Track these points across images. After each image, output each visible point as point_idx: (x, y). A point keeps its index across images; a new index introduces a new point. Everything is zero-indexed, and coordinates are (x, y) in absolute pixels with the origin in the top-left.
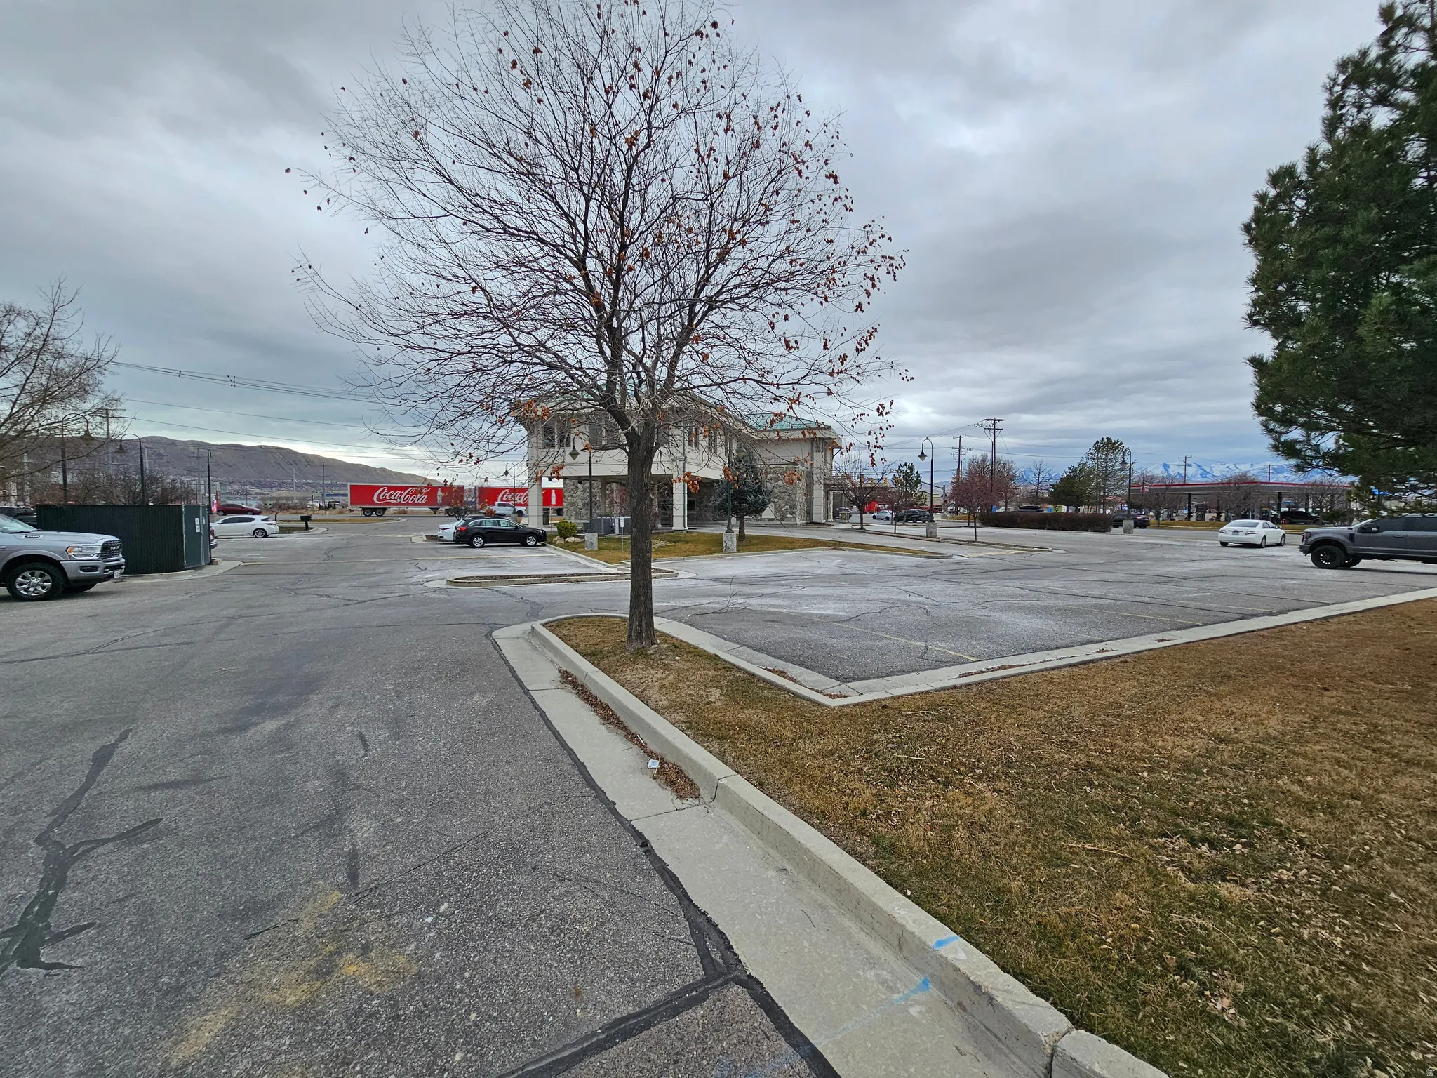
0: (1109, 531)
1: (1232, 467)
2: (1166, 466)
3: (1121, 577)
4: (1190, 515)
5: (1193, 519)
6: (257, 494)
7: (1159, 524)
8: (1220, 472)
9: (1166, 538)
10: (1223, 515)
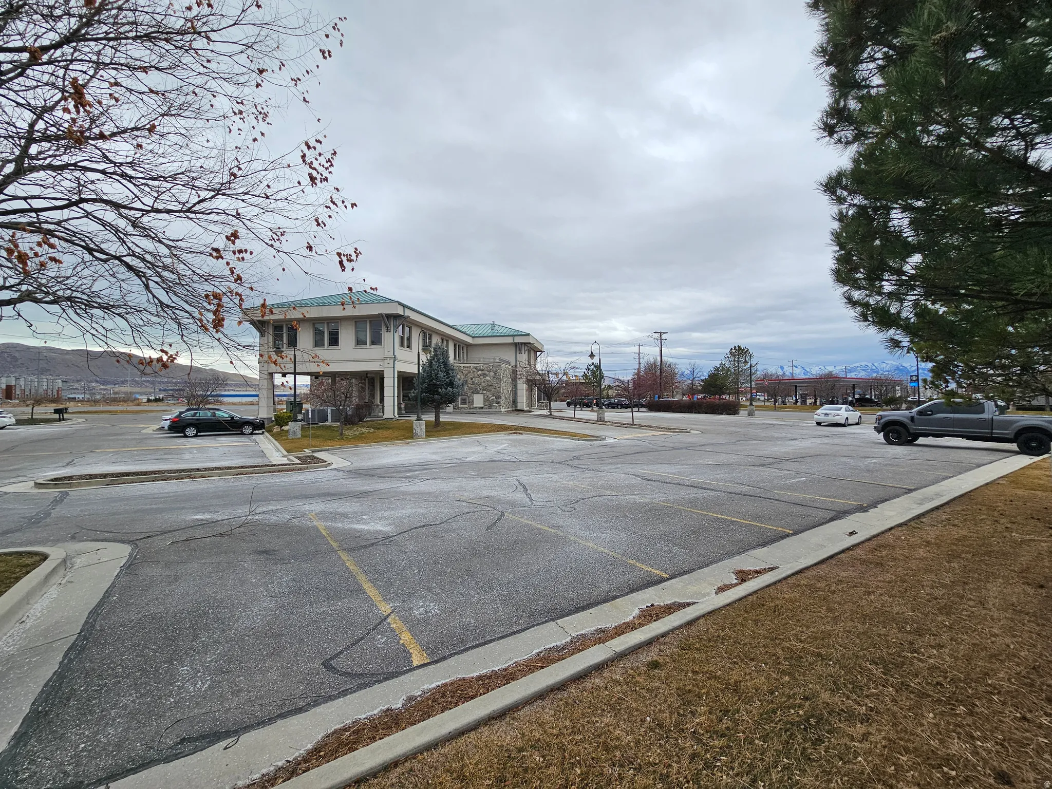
0: (738, 413)
1: (823, 368)
2: (782, 368)
3: (733, 459)
4: (797, 401)
5: (799, 404)
6: (101, 389)
7: (775, 407)
8: (816, 371)
9: (778, 419)
10: (818, 401)
